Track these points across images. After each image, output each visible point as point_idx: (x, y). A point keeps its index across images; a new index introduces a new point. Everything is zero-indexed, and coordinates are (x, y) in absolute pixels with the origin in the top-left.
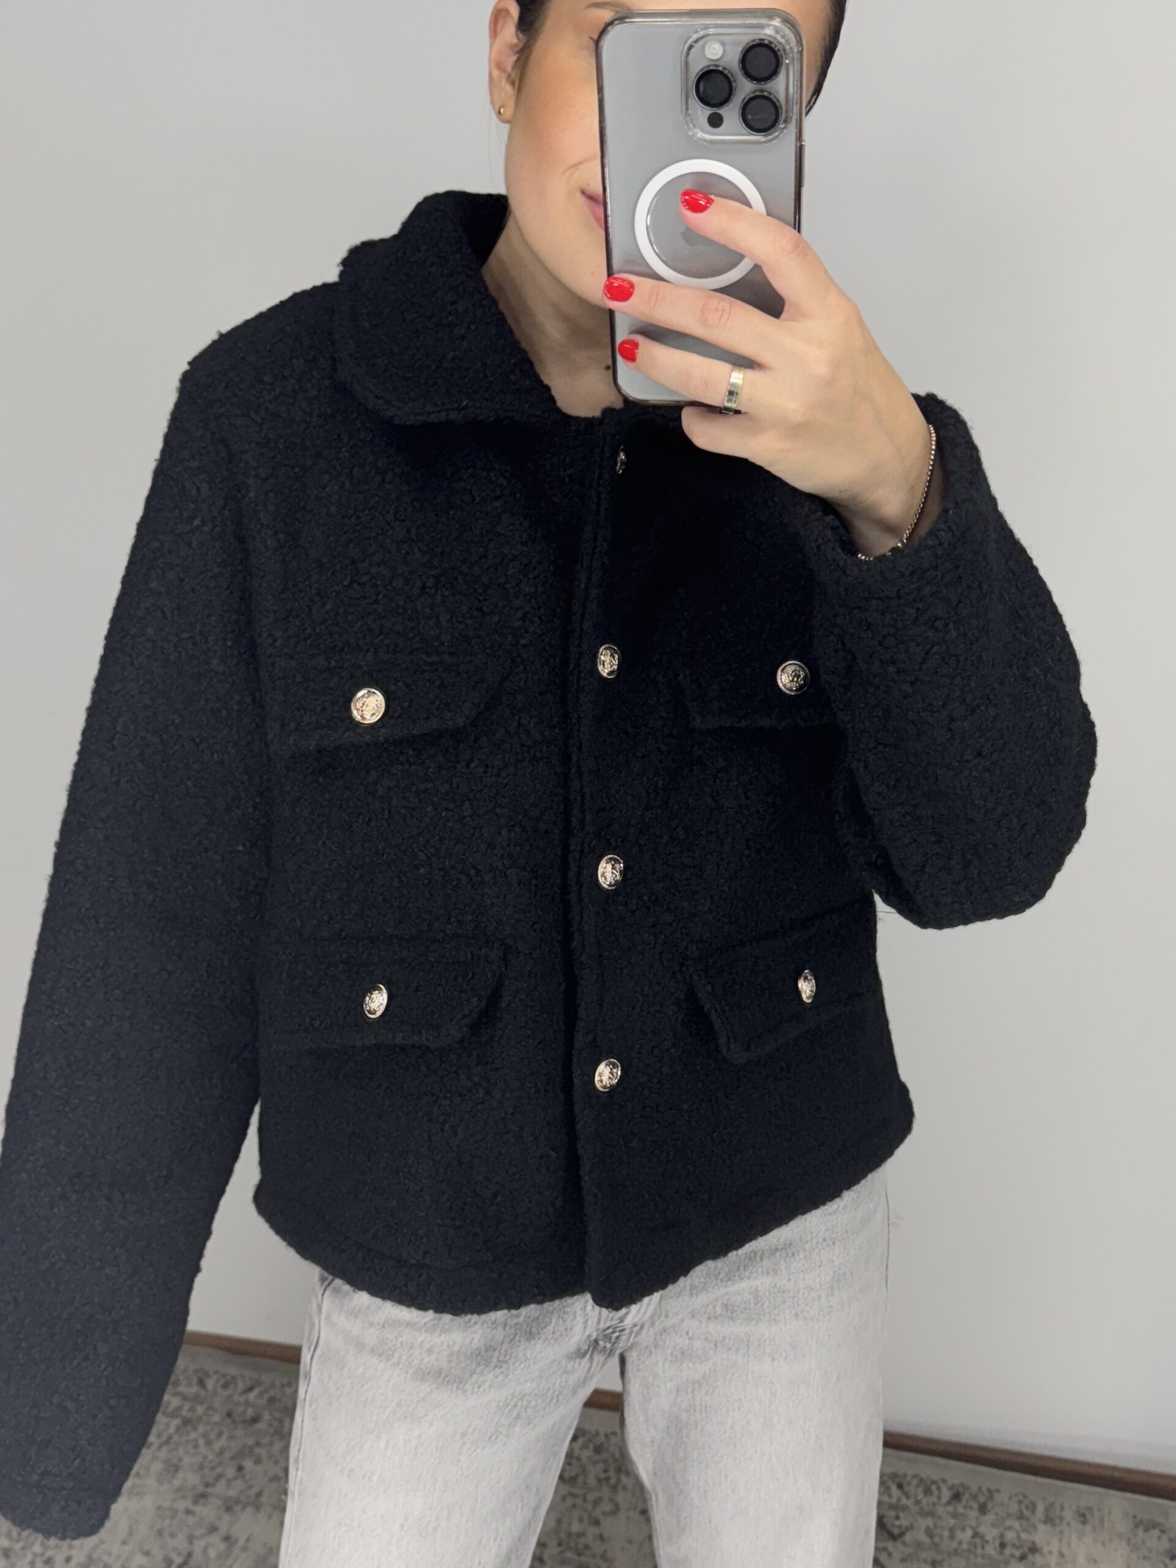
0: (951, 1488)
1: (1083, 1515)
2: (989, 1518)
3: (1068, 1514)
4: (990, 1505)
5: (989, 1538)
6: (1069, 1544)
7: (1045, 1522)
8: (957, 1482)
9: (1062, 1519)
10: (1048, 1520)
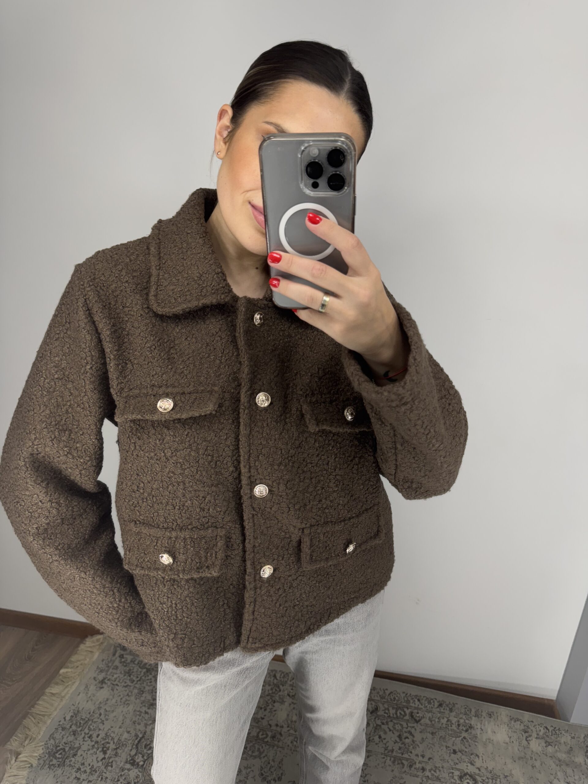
0: (439, 702)
1: (490, 715)
2: (453, 714)
3: (484, 714)
4: (453, 709)
5: (453, 722)
6: (484, 725)
7: (475, 716)
8: (441, 699)
9: (482, 715)
10: (476, 716)
